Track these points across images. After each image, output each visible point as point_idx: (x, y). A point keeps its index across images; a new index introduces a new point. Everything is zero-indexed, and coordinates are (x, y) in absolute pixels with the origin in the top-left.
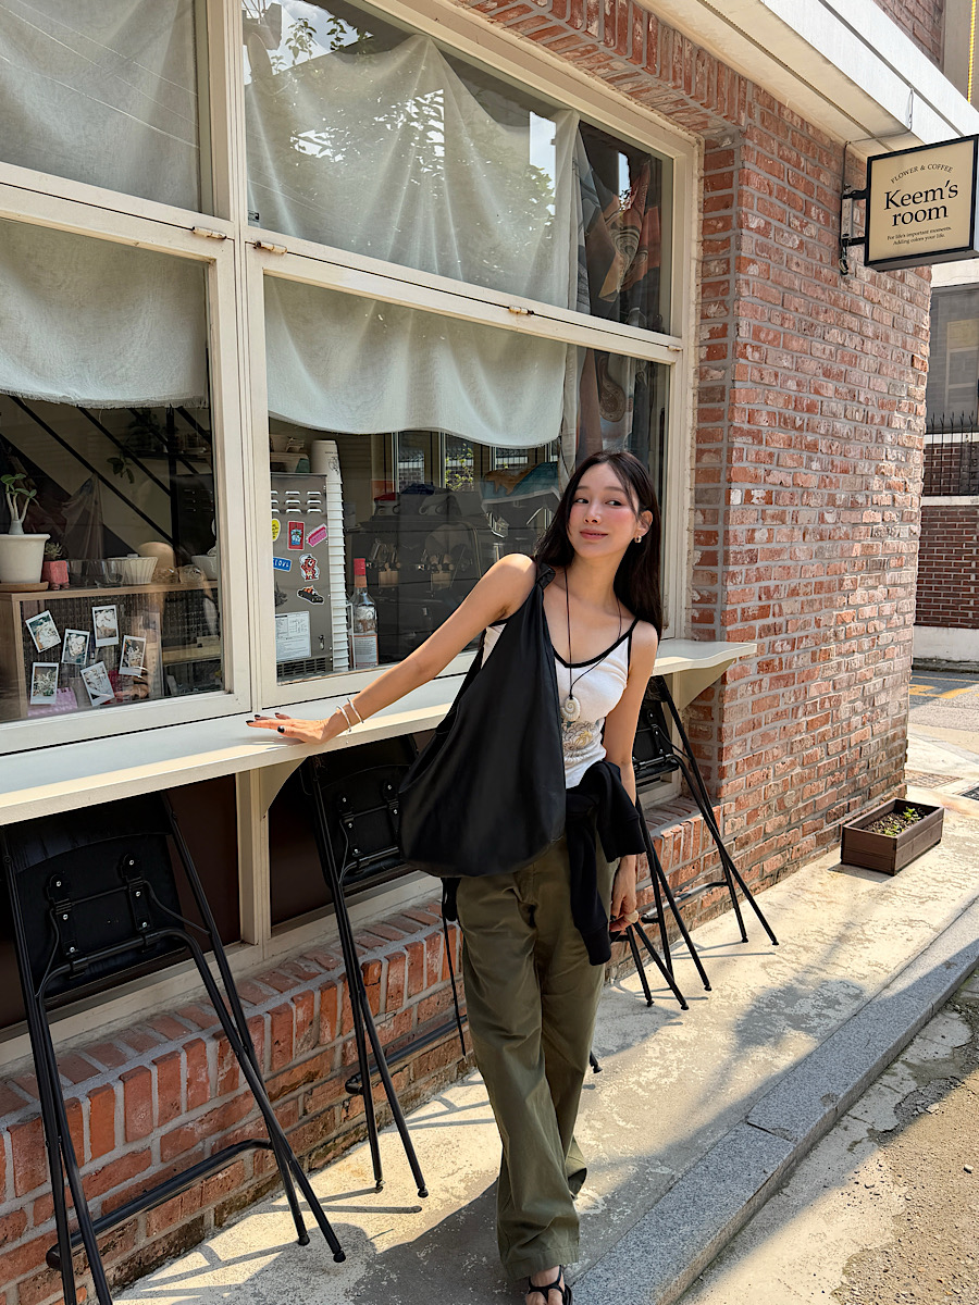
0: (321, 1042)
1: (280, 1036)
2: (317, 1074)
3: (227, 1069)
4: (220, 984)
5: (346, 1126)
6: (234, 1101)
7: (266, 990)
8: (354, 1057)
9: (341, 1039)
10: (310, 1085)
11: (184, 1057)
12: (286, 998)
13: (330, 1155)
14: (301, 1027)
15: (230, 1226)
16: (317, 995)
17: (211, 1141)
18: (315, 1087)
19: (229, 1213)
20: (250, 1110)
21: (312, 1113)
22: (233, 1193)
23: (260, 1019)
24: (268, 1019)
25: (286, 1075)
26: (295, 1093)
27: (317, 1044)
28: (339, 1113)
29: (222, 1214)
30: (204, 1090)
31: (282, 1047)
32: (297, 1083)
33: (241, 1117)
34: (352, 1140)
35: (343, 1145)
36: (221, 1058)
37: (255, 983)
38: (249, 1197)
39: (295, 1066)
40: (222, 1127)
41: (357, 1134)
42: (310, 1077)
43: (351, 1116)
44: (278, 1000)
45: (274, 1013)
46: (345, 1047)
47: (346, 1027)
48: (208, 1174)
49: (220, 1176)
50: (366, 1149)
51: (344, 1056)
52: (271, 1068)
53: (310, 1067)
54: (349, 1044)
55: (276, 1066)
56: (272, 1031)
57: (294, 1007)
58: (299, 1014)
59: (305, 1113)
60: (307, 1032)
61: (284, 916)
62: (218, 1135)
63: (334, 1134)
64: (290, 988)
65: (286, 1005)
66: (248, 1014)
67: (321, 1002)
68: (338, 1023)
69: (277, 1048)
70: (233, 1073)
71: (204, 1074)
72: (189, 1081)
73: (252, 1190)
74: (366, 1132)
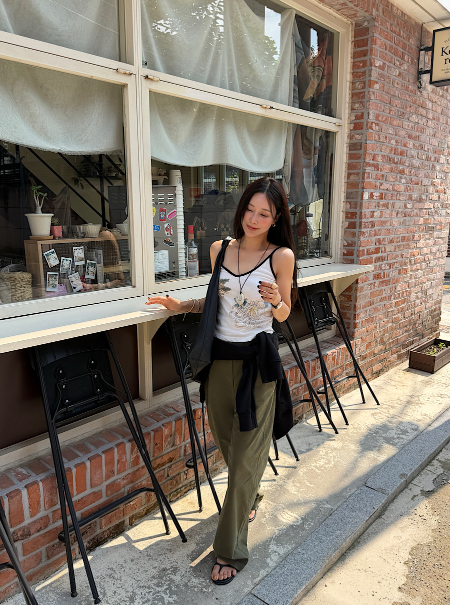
0: (175, 444)
1: (158, 441)
2: (173, 458)
3: (135, 456)
4: (131, 417)
5: (186, 482)
6: (138, 470)
7: (151, 420)
8: (189, 451)
9: (184, 443)
10: (170, 464)
11: (116, 450)
12: (160, 424)
13: (179, 495)
14: (167, 437)
15: (136, 525)
16: (174, 423)
17: (128, 488)
18: (173, 464)
19: (135, 520)
20: (144, 474)
21: (171, 476)
22: (137, 511)
23: (149, 434)
24: (152, 433)
25: (160, 459)
26: (164, 467)
27: (174, 445)
28: (183, 476)
29: (132, 520)
30: (125, 465)
31: (158, 447)
32: (164, 463)
33: (140, 477)
34: (188, 488)
35: (185, 491)
36: (132, 450)
37: (147, 418)
38: (144, 513)
39: (164, 455)
40: (132, 482)
41: (190, 486)
42: (171, 460)
43: (188, 478)
44: (156, 425)
45: (155, 431)
46: (185, 446)
47: (186, 438)
48: (126, 502)
49: (131, 503)
50: (195, 492)
51: (185, 450)
52: (153, 456)
53: (170, 455)
54: (187, 445)
55: (156, 455)
56: (154, 439)
57: (163, 428)
58: (166, 432)
59: (168, 476)
60: (169, 439)
61: (158, 388)
62: (131, 485)
63: (180, 486)
64: (161, 420)
65: (160, 427)
66: (144, 431)
67: (175, 427)
68: (183, 436)
69: (156, 447)
70: (137, 457)
71: (125, 458)
72: (118, 461)
73: (145, 510)
74: (195, 485)
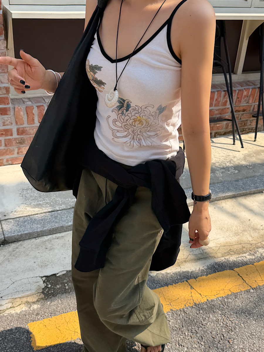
1: (239, 96)
3: (225, 100)
6: (225, 109)
8: (256, 110)
10: (243, 113)
11: (216, 93)
12: (243, 88)
15: (217, 138)
21: (242, 120)
22: (219, 131)
24: (237, 91)
25: (238, 107)
26: (239, 113)
27: (248, 103)
28: (249, 123)
29: (216, 134)
30: (219, 103)
31: (239, 100)
33: (225, 113)
35: (248, 131)
36: (224, 96)
37: (236, 84)
39: (241, 106)
40: (221, 114)
41: (252, 130)
44: (240, 88)
46: (254, 106)
47: (256, 101)
51: (254, 109)
53: (244, 108)
55: (236, 104)
58: (245, 93)
60: (246, 98)
61: (245, 70)
63: (246, 127)
67: (251, 92)
71: (220, 99)
72: (216, 100)
73: (224, 132)
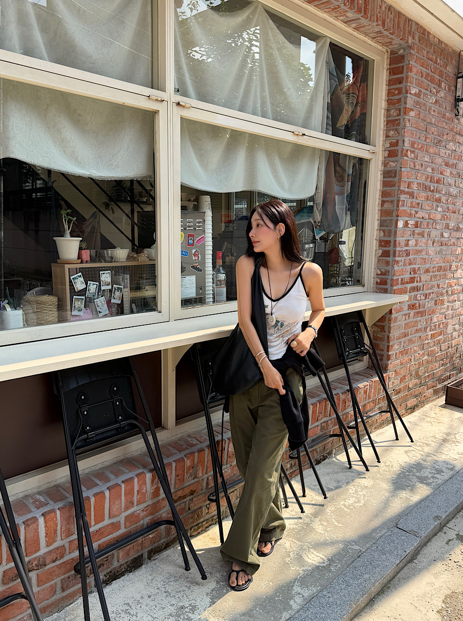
0: (198, 476)
2: (195, 491)
3: (155, 487)
5: (207, 517)
6: (158, 502)
8: (212, 484)
9: (206, 476)
10: (192, 496)
11: (136, 480)
12: (182, 455)
13: (200, 530)
14: (189, 469)
15: (154, 560)
16: (197, 454)
17: (147, 520)
18: (194, 497)
19: (154, 554)
20: (164, 507)
21: (192, 509)
23: (170, 464)
24: (174, 464)
25: (181, 491)
26: (185, 500)
28: (205, 510)
31: (180, 478)
32: (186, 495)
33: (160, 509)
34: (210, 523)
35: (206, 525)
37: (168, 447)
38: (163, 547)
42: (192, 493)
43: (210, 512)
44: (179, 456)
45: (177, 461)
46: (208, 479)
47: (208, 470)
48: (145, 535)
49: (151, 536)
50: (217, 528)
51: (208, 483)
52: (175, 487)
54: (210, 478)
56: (176, 470)
57: (186, 459)
59: (189, 509)
61: (181, 416)
62: (150, 517)
65: (182, 458)
66: (166, 461)
68: (205, 468)
69: (178, 478)
70: (158, 489)
71: (145, 489)
72: (138, 491)
73: (164, 544)
74: (217, 520)
